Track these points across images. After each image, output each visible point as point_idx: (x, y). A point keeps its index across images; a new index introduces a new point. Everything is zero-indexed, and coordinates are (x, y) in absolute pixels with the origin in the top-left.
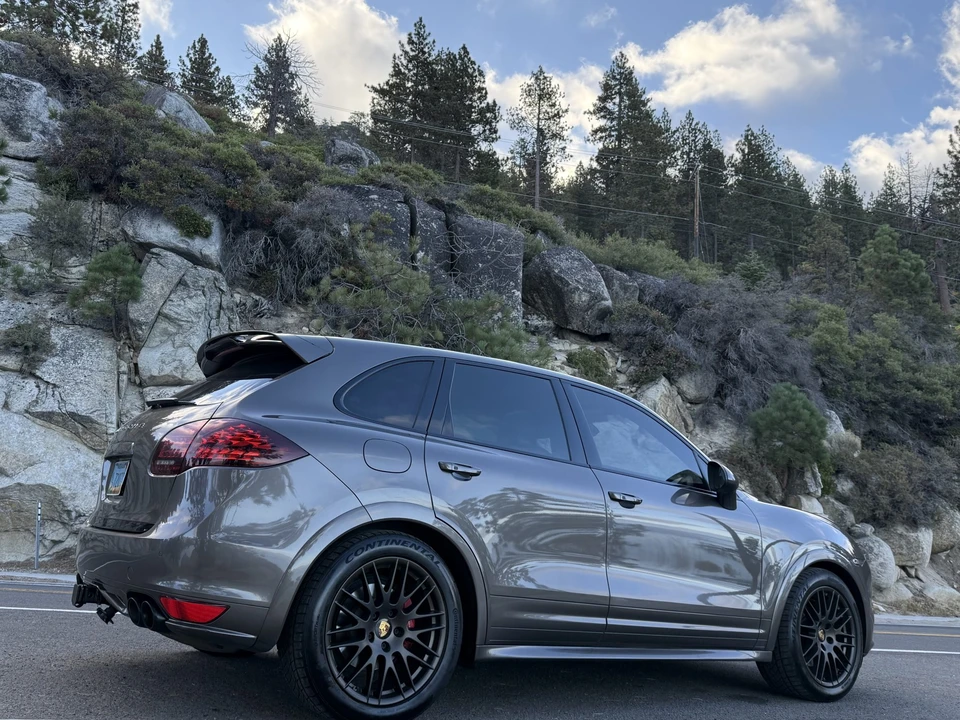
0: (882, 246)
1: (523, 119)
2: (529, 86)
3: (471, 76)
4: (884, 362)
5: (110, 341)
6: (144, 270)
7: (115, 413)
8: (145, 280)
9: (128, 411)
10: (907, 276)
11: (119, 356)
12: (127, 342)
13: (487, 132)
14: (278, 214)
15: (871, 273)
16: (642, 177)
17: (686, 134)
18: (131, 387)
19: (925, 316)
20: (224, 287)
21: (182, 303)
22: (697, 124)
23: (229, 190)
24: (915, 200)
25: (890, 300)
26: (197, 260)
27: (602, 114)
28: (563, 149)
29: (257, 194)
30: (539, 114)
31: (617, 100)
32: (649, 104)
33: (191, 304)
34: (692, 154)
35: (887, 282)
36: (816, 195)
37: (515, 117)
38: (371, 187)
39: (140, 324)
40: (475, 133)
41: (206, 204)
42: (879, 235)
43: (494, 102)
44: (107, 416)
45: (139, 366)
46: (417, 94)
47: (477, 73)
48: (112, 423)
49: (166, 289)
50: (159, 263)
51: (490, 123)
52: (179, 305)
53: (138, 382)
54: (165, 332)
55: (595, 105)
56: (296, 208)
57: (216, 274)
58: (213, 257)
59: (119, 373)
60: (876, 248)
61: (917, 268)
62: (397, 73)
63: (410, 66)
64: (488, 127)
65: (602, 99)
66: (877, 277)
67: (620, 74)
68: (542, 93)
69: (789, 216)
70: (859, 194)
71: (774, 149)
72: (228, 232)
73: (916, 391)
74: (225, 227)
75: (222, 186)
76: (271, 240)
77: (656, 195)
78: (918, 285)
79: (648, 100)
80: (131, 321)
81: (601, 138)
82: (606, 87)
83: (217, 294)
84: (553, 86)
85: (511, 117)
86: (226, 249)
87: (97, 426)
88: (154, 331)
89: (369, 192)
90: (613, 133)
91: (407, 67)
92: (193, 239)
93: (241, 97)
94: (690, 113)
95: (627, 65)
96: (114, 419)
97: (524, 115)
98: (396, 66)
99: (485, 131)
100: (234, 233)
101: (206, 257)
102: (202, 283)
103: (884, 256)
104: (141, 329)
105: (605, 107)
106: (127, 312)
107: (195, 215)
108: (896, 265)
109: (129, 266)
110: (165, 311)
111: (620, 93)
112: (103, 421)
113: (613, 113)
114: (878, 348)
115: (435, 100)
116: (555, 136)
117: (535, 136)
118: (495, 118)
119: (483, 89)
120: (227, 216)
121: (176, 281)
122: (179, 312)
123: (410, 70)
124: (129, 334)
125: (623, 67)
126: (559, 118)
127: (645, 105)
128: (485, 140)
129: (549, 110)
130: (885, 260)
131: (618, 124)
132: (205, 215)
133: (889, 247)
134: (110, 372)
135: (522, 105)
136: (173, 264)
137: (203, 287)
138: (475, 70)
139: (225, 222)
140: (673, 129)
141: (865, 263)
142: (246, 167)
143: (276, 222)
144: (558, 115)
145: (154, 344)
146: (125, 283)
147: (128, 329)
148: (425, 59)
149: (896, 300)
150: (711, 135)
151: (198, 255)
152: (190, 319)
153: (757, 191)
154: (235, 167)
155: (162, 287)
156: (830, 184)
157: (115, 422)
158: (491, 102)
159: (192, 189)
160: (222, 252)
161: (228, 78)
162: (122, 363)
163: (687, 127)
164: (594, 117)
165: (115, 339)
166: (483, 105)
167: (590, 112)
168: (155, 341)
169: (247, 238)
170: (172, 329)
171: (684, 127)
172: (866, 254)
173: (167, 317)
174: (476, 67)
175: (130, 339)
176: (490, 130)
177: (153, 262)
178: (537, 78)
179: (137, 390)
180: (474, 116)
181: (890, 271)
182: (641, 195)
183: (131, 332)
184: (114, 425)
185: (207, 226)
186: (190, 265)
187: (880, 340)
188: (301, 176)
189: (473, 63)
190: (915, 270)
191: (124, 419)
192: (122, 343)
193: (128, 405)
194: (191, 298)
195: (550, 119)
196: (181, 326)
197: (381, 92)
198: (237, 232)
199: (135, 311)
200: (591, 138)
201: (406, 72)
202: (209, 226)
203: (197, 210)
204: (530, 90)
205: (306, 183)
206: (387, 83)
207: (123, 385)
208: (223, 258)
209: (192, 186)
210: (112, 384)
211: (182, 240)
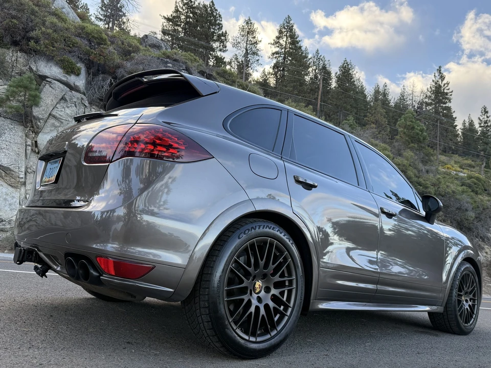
0: (408, 119)
1: (239, 43)
2: (243, 26)
3: (215, 17)
4: (407, 172)
5: (22, 127)
6: (42, 90)
7: (24, 167)
8: (42, 95)
9: (31, 166)
10: (418, 134)
11: (26, 136)
12: (31, 129)
13: (221, 47)
14: (118, 67)
15: (402, 131)
16: (295, 78)
17: (315, 60)
18: (33, 154)
19: (424, 153)
20: (87, 104)
21: (63, 110)
22: (321, 56)
23: (92, 50)
24: (414, 103)
25: (409, 144)
26: (72, 88)
27: (277, 45)
28: (258, 60)
29: (107, 54)
30: (247, 41)
31: (285, 39)
32: (300, 43)
33: (68, 111)
34: (317, 71)
35: (409, 136)
36: (370, 96)
37: (235, 41)
38: (168, 60)
39: (39, 119)
40: (215, 47)
41: (79, 57)
42: (407, 113)
43: (226, 32)
44: (19, 168)
45: (38, 142)
46: (187, 23)
47: (218, 16)
48: (22, 172)
49: (54, 101)
50: (50, 86)
51: (223, 42)
52: (62, 111)
53: (37, 151)
54: (53, 125)
55: (274, 40)
56: (128, 65)
57: (83, 96)
58: (81, 87)
59: (26, 145)
60: (405, 120)
61: (422, 131)
62: (177, 11)
63: (184, 8)
64: (222, 44)
65: (278, 38)
66: (404, 133)
67: (288, 26)
68: (249, 31)
69: (358, 105)
70: (390, 97)
71: (355, 72)
72: (89, 74)
73: (419, 186)
74: (88, 71)
75: (88, 48)
76: (114, 81)
77: (300, 88)
78: (422, 138)
79: (300, 41)
80: (34, 117)
81: (276, 57)
82: (281, 32)
83: (83, 107)
84: (255, 28)
85: (233, 41)
86: (89, 83)
87: (13, 173)
88: (47, 124)
89: (167, 62)
90: (282, 56)
91: (182, 8)
92: (70, 76)
93: (93, 15)
94: (318, 50)
95: (291, 22)
96: (23, 169)
97: (240, 41)
98: (177, 7)
99: (220, 46)
100: (93, 75)
101: (77, 86)
102: (75, 100)
103: (408, 123)
104: (40, 122)
105: (279, 42)
106: (31, 112)
107: (72, 62)
108: (413, 128)
109: (34, 87)
110: (54, 113)
111: (286, 36)
112: (17, 170)
113: (282, 46)
114: (404, 165)
115: (196, 27)
116: (254, 53)
117: (244, 52)
118: (226, 40)
119: (221, 24)
120: (89, 65)
121: (61, 97)
122: (61, 114)
123: (184, 10)
124: (32, 125)
125: (289, 23)
126: (257, 44)
127: (298, 43)
128: (220, 50)
129: (252, 40)
130: (409, 126)
131: (285, 51)
132: (77, 63)
133: (411, 119)
134: (21, 144)
135: (239, 35)
136: (58, 88)
137: (75, 102)
138: (217, 14)
139: (88, 68)
140: (309, 57)
141: (400, 126)
142: (102, 39)
143: (117, 71)
144: (256, 43)
145: (47, 131)
146: (30, 95)
147: (32, 122)
148: (192, 5)
149: (412, 145)
150: (326, 63)
151: (73, 85)
152: (67, 119)
153: (347, 90)
154: (96, 38)
155: (52, 100)
156: (377, 92)
157: (24, 172)
158: (224, 31)
159: (71, 47)
160: (86, 85)
161: (86, 4)
162: (28, 140)
163: (316, 57)
164: (273, 46)
165: (25, 127)
166: (220, 32)
167: (271, 44)
168: (47, 129)
169: (100, 78)
170: (57, 124)
171: (314, 57)
172: (401, 122)
173: (54, 117)
174: (218, 13)
175: (33, 127)
176: (223, 46)
177: (47, 86)
178: (247, 23)
179: (37, 155)
180: (215, 38)
181: (410, 131)
182: (294, 87)
183: (34, 123)
184: (23, 173)
185: (78, 69)
186: (68, 89)
187: (405, 162)
188: (130, 50)
189: (216, 10)
190: (421, 131)
191: (29, 171)
192: (28, 129)
193: (31, 163)
194: (68, 107)
195: (252, 44)
196: (62, 122)
197: (168, 20)
198: (95, 75)
199: (36, 112)
200: (271, 57)
201: (182, 10)
202: (79, 69)
203: (73, 60)
204: (243, 28)
205: (132, 54)
206: (172, 15)
207: (29, 152)
208: (86, 88)
209: (71, 46)
210: (23, 151)
211: (64, 76)
